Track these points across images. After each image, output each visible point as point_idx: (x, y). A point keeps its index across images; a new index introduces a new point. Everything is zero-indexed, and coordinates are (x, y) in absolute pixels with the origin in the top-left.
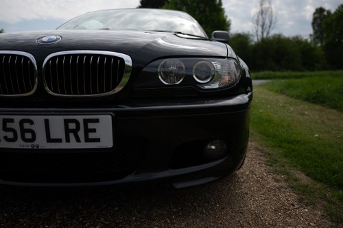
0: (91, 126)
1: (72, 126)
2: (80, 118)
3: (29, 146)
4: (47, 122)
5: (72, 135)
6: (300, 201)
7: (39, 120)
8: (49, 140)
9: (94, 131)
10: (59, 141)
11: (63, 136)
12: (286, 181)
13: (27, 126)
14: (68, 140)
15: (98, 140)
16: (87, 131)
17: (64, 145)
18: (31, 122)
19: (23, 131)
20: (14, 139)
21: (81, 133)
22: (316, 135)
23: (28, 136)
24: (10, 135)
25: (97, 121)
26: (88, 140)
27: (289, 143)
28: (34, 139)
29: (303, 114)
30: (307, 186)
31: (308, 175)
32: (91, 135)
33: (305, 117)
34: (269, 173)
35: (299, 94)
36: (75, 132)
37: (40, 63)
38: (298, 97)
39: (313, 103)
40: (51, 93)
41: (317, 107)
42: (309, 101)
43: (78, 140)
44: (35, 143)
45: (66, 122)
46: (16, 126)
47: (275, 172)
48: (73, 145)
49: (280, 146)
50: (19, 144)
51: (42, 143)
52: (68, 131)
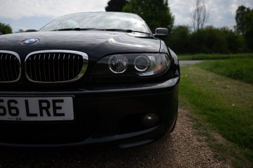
0: (58, 104)
1: (44, 105)
2: (50, 99)
3: (14, 118)
4: (26, 102)
5: (44, 111)
6: (215, 157)
7: (21, 101)
8: (28, 114)
9: (60, 108)
10: (36, 115)
11: (38, 112)
12: (207, 141)
13: (12, 104)
14: (42, 115)
15: (63, 115)
16: (55, 108)
17: (39, 118)
18: (16, 102)
19: (10, 108)
20: (4, 114)
21: (51, 110)
22: (233, 105)
23: (14, 111)
24: (1, 111)
25: (62, 101)
26: (56, 114)
27: (212, 110)
28: (17, 113)
29: (225, 88)
30: (222, 145)
31: (223, 136)
32: (58, 111)
33: (227, 90)
34: (194, 135)
35: (223, 72)
36: (47, 109)
37: (23, 59)
38: (222, 74)
39: (234, 78)
40: (30, 80)
41: (237, 82)
42: (231, 77)
43: (49, 115)
44: (18, 117)
45: (41, 102)
46: (5, 105)
47: (199, 134)
48: (45, 118)
49: (205, 114)
50: (7, 117)
51: (23, 116)
52: (41, 108)
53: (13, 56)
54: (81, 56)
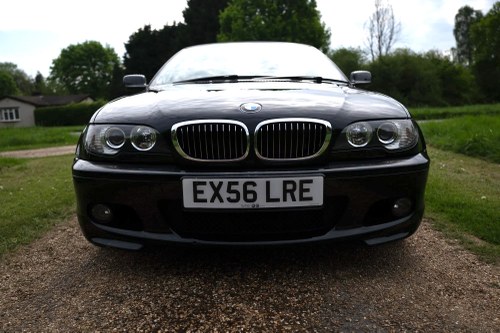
0: (305, 186)
1: (290, 187)
2: (297, 180)
3: (250, 205)
4: (268, 183)
5: (289, 195)
7: (261, 182)
8: (269, 200)
9: (308, 190)
10: (277, 200)
11: (281, 197)
13: (250, 188)
14: (285, 200)
15: (310, 199)
16: (302, 190)
17: (281, 204)
18: (254, 184)
19: (246, 192)
20: (237, 200)
21: (297, 194)
23: (250, 196)
24: (233, 196)
25: (311, 182)
26: (302, 199)
28: (254, 199)
32: (305, 195)
36: (292, 192)
40: (263, 158)
43: (294, 199)
44: (255, 203)
45: (285, 183)
46: (240, 188)
48: (289, 203)
50: (241, 204)
51: (261, 202)
52: (285, 191)
53: (239, 127)
54: (323, 126)
